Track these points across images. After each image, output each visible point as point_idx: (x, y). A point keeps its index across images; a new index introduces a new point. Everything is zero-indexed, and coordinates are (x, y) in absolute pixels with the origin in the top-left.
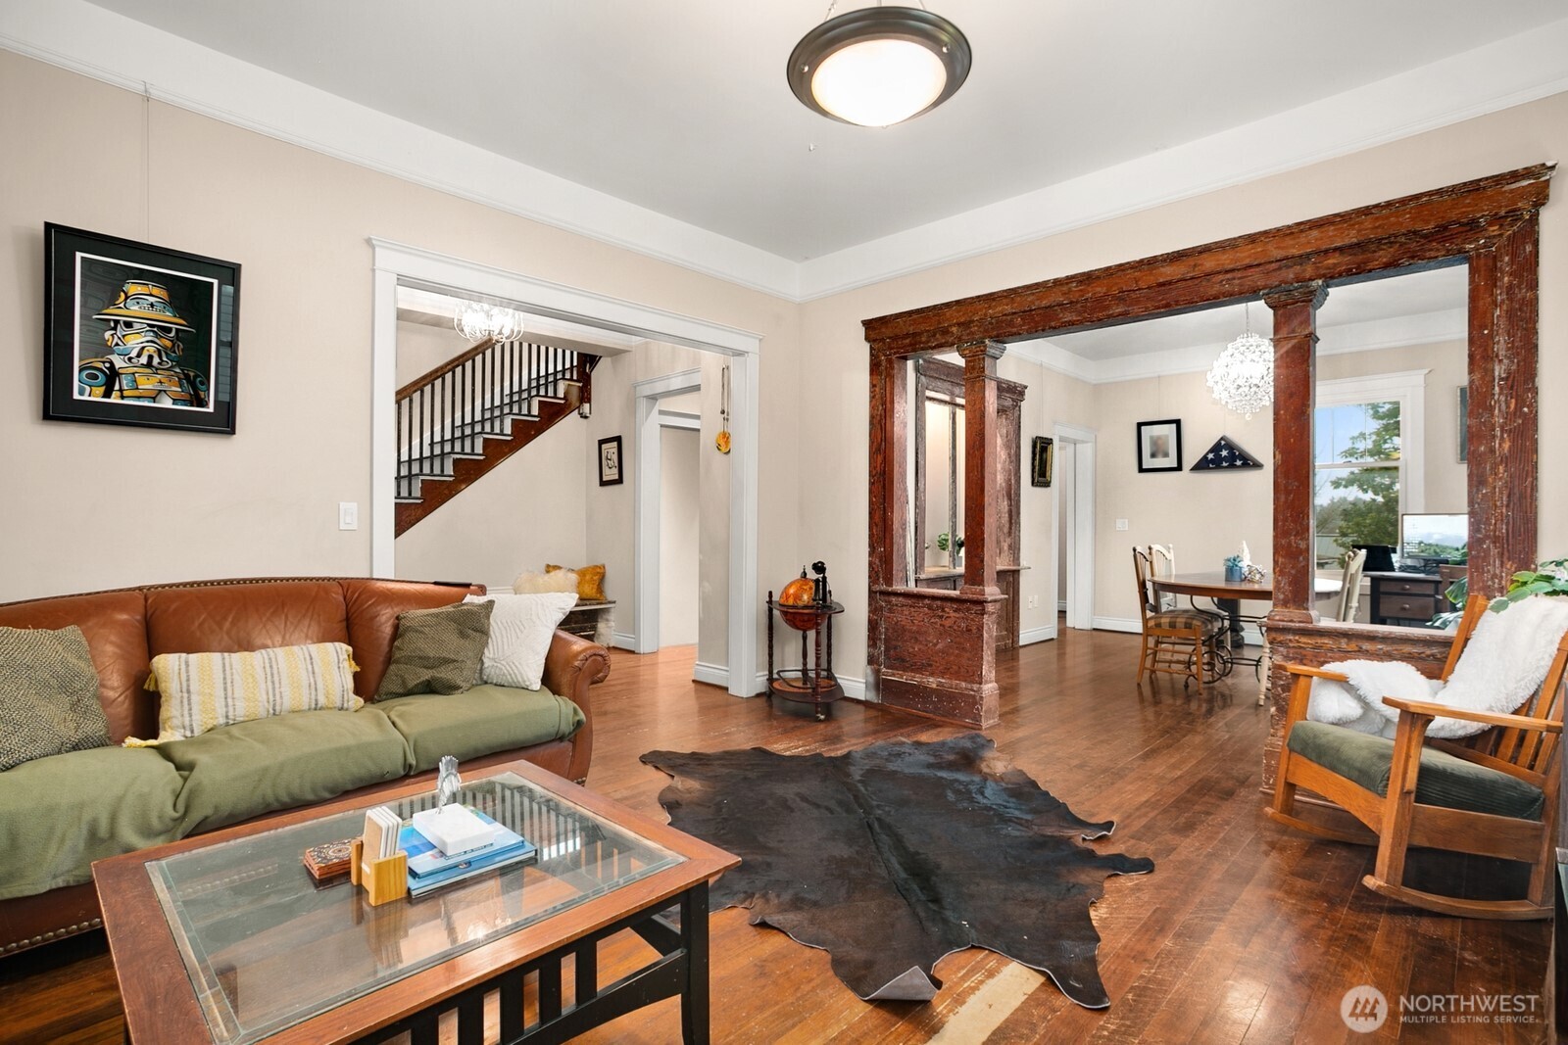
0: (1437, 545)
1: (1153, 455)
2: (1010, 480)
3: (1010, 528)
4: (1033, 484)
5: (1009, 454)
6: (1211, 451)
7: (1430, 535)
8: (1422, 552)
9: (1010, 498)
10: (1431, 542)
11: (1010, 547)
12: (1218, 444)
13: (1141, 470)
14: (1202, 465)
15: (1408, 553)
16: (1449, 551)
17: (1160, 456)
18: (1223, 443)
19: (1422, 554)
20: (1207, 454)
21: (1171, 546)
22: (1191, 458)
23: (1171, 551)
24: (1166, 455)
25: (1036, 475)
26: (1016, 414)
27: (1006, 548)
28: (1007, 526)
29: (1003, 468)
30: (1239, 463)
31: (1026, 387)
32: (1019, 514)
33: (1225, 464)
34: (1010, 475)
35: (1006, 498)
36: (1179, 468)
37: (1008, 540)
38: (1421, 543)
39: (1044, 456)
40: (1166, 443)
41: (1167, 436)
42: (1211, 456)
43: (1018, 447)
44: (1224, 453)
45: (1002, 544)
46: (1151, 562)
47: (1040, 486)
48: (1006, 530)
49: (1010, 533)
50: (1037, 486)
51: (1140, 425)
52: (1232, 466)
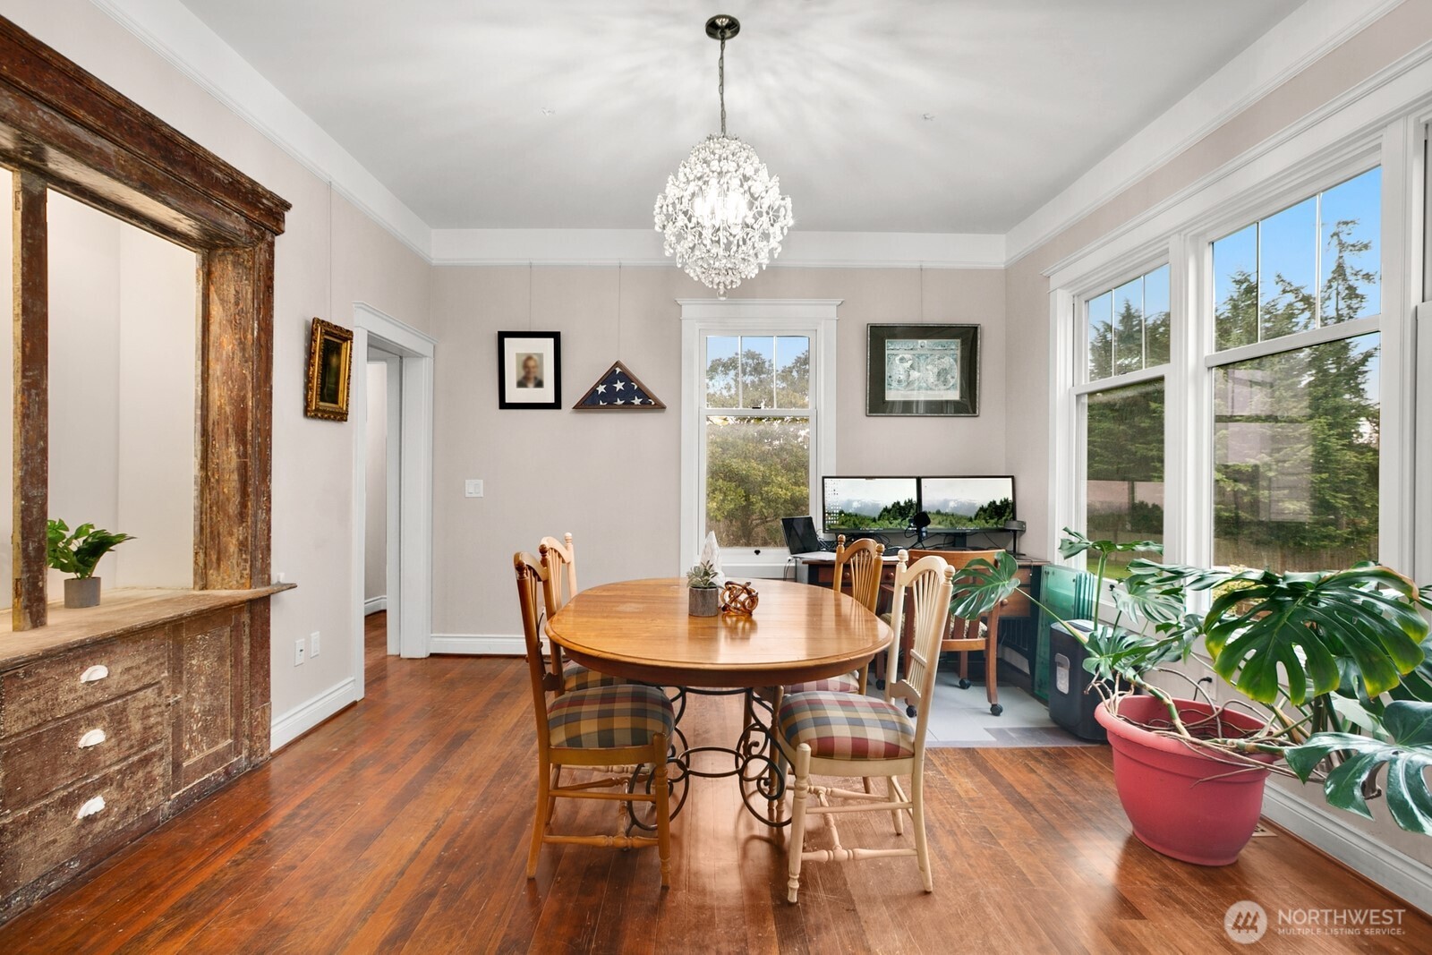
0: (856, 515)
1: (522, 384)
2: (243, 399)
3: (243, 505)
4: (306, 412)
5: (242, 343)
6: (602, 382)
7: (850, 503)
8: (843, 524)
9: (242, 440)
10: (850, 511)
11: (242, 545)
12: (612, 372)
13: (504, 405)
14: (590, 402)
15: (829, 526)
16: (867, 522)
17: (531, 385)
18: (618, 370)
19: (843, 527)
20: (597, 385)
21: (569, 535)
22: (574, 390)
23: (570, 546)
24: (539, 384)
25: (314, 394)
26: (262, 257)
27: (233, 547)
28: (237, 499)
29: (227, 373)
30: (637, 401)
31: (287, 206)
32: (265, 473)
33: (619, 402)
34: (243, 388)
35: (232, 439)
36: (557, 405)
37: (239, 532)
38: (841, 512)
39: (334, 360)
40: (540, 365)
41: (541, 356)
42: (601, 389)
43: (267, 330)
44: (619, 386)
45: (223, 539)
46: (546, 583)
47: (322, 418)
48: (233, 508)
49: (242, 516)
50: (315, 417)
51: (502, 336)
52: (628, 406)
